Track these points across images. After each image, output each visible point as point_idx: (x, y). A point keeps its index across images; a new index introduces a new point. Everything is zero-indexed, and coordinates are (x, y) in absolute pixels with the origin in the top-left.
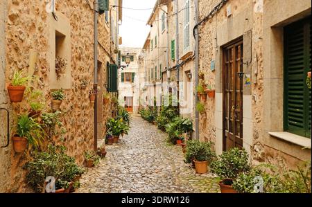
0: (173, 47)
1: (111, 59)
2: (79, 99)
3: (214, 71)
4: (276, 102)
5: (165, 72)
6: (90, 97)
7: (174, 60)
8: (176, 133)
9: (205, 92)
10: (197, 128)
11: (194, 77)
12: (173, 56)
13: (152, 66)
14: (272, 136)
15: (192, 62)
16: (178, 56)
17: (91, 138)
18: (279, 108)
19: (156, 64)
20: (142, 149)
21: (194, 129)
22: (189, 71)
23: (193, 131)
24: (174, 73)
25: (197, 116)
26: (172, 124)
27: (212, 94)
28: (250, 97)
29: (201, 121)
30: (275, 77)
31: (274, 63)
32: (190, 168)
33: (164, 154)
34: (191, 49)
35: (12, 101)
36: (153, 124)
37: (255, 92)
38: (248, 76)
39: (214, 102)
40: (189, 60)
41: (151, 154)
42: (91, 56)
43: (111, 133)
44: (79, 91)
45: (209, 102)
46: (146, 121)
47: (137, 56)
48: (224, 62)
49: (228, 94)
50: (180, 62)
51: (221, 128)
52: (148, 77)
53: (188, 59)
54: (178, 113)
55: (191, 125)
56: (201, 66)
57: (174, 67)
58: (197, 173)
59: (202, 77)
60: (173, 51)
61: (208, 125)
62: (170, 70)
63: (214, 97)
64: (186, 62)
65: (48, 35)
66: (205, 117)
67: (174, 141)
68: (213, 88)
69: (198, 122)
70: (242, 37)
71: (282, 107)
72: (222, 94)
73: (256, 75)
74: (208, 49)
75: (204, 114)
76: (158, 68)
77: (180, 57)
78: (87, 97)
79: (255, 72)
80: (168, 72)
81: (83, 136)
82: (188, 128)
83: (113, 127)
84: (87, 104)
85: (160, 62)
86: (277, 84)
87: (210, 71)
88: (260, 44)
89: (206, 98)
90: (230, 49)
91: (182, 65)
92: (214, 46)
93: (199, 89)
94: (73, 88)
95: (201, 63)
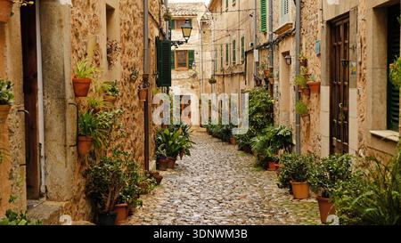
0: (263, 10)
1: (161, 31)
2: (128, 96)
3: (319, 55)
4: (378, 96)
5: (251, 52)
6: (139, 93)
7: (265, 34)
8: (269, 151)
9: (308, 85)
10: (298, 139)
11: (294, 63)
12: (264, 26)
13: (227, 40)
14: (373, 135)
15: (291, 39)
16: (272, 26)
17: (140, 155)
18: (382, 103)
19: (234, 36)
20: (215, 175)
21: (294, 142)
22: (288, 53)
23: (293, 145)
24: (266, 54)
25: (298, 122)
26: (261, 138)
27: (316, 87)
28: (356, 90)
29: (304, 129)
30: (378, 66)
31: (376, 50)
32: (286, 194)
33: (249, 181)
34: (290, 18)
35: (76, 96)
36: (230, 143)
37: (360, 84)
38: (354, 64)
39: (319, 100)
40: (288, 35)
41: (228, 181)
42: (140, 32)
43: (164, 152)
44: (128, 84)
45: (314, 100)
46: (216, 140)
47: (199, 19)
48: (331, 42)
49: (337, 87)
50: (275, 37)
51: (328, 135)
52: (219, 59)
53: (286, 33)
54: (271, 120)
55: (290, 137)
56: (304, 46)
57: (265, 45)
58: (295, 199)
59: (305, 63)
60: (264, 18)
61: (312, 133)
62: (260, 48)
63: (319, 92)
64: (283, 38)
65: (100, 12)
66: (308, 122)
67: (265, 164)
68: (318, 80)
69: (299, 130)
70: (348, 13)
71: (385, 102)
72: (328, 87)
73: (360, 63)
74: (313, 22)
75: (307, 118)
76: (238, 44)
77: (275, 29)
78: (136, 93)
79: (359, 60)
80: (256, 52)
81: (132, 149)
82: (284, 141)
83: (166, 142)
84: (135, 103)
85: (242, 33)
86: (379, 74)
87: (314, 54)
88: (364, 26)
89: (309, 95)
90: (339, 26)
91: (277, 42)
92: (319, 19)
93: (301, 81)
94: (123, 80)
95: (304, 43)
